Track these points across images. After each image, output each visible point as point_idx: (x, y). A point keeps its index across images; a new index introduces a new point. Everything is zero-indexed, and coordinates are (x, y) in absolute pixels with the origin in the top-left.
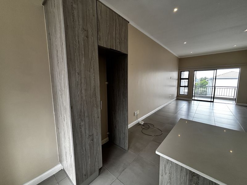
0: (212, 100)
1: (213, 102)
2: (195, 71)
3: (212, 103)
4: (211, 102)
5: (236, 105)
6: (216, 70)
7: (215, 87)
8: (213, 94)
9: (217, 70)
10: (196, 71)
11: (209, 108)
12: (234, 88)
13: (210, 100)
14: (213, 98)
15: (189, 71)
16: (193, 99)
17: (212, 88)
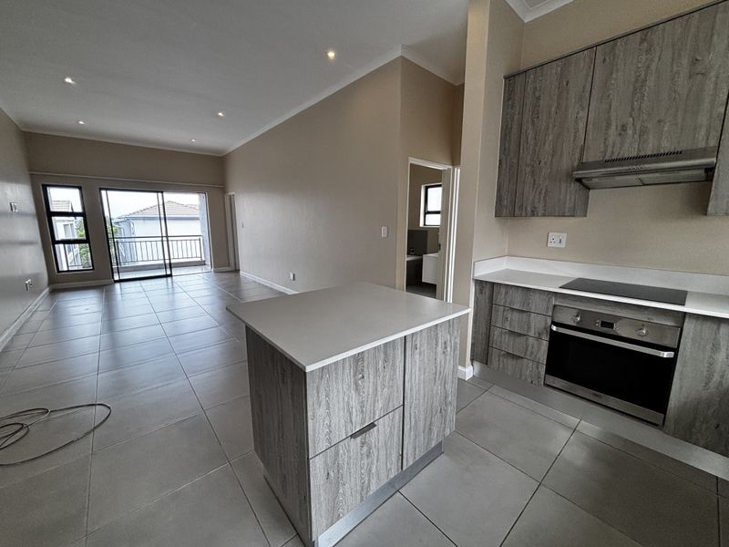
0: (169, 273)
1: (171, 276)
2: (101, 189)
3: (169, 279)
4: (166, 276)
5: (215, 272)
6: (162, 192)
7: (167, 237)
8: (167, 257)
9: (165, 194)
10: (107, 189)
11: (165, 292)
12: (198, 238)
13: (163, 273)
14: (168, 266)
15: (80, 188)
16: (116, 278)
17: (162, 241)
